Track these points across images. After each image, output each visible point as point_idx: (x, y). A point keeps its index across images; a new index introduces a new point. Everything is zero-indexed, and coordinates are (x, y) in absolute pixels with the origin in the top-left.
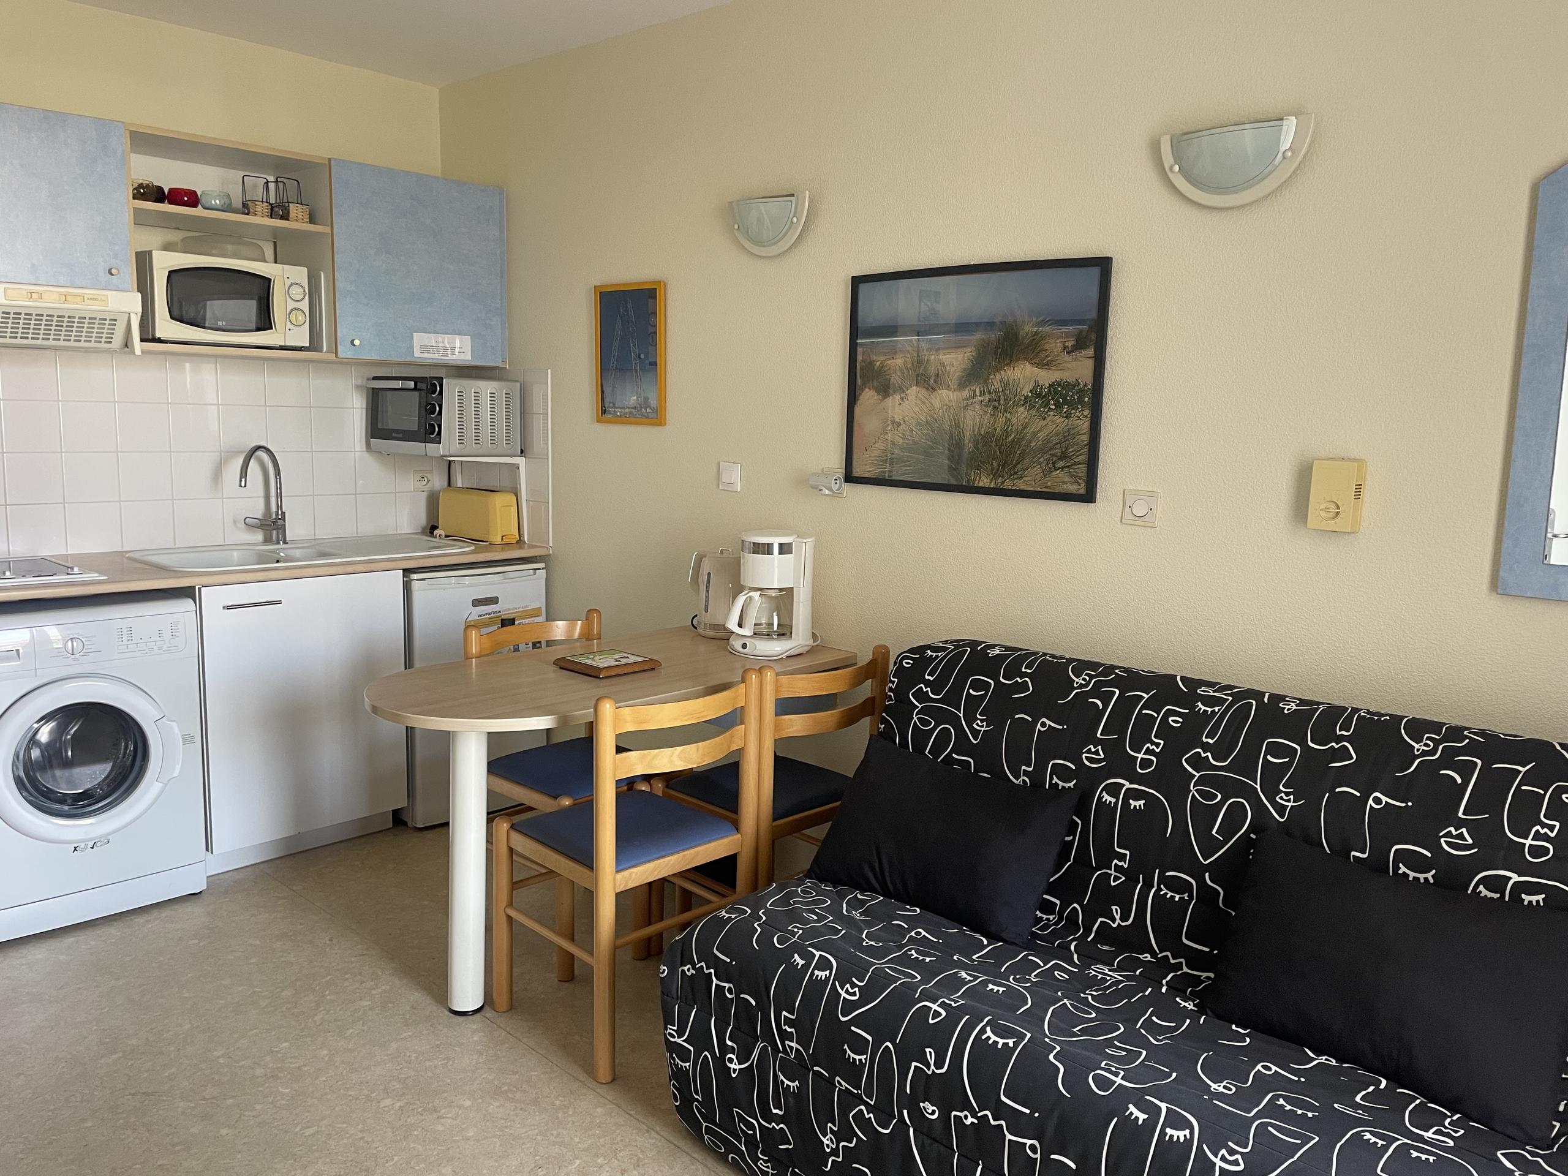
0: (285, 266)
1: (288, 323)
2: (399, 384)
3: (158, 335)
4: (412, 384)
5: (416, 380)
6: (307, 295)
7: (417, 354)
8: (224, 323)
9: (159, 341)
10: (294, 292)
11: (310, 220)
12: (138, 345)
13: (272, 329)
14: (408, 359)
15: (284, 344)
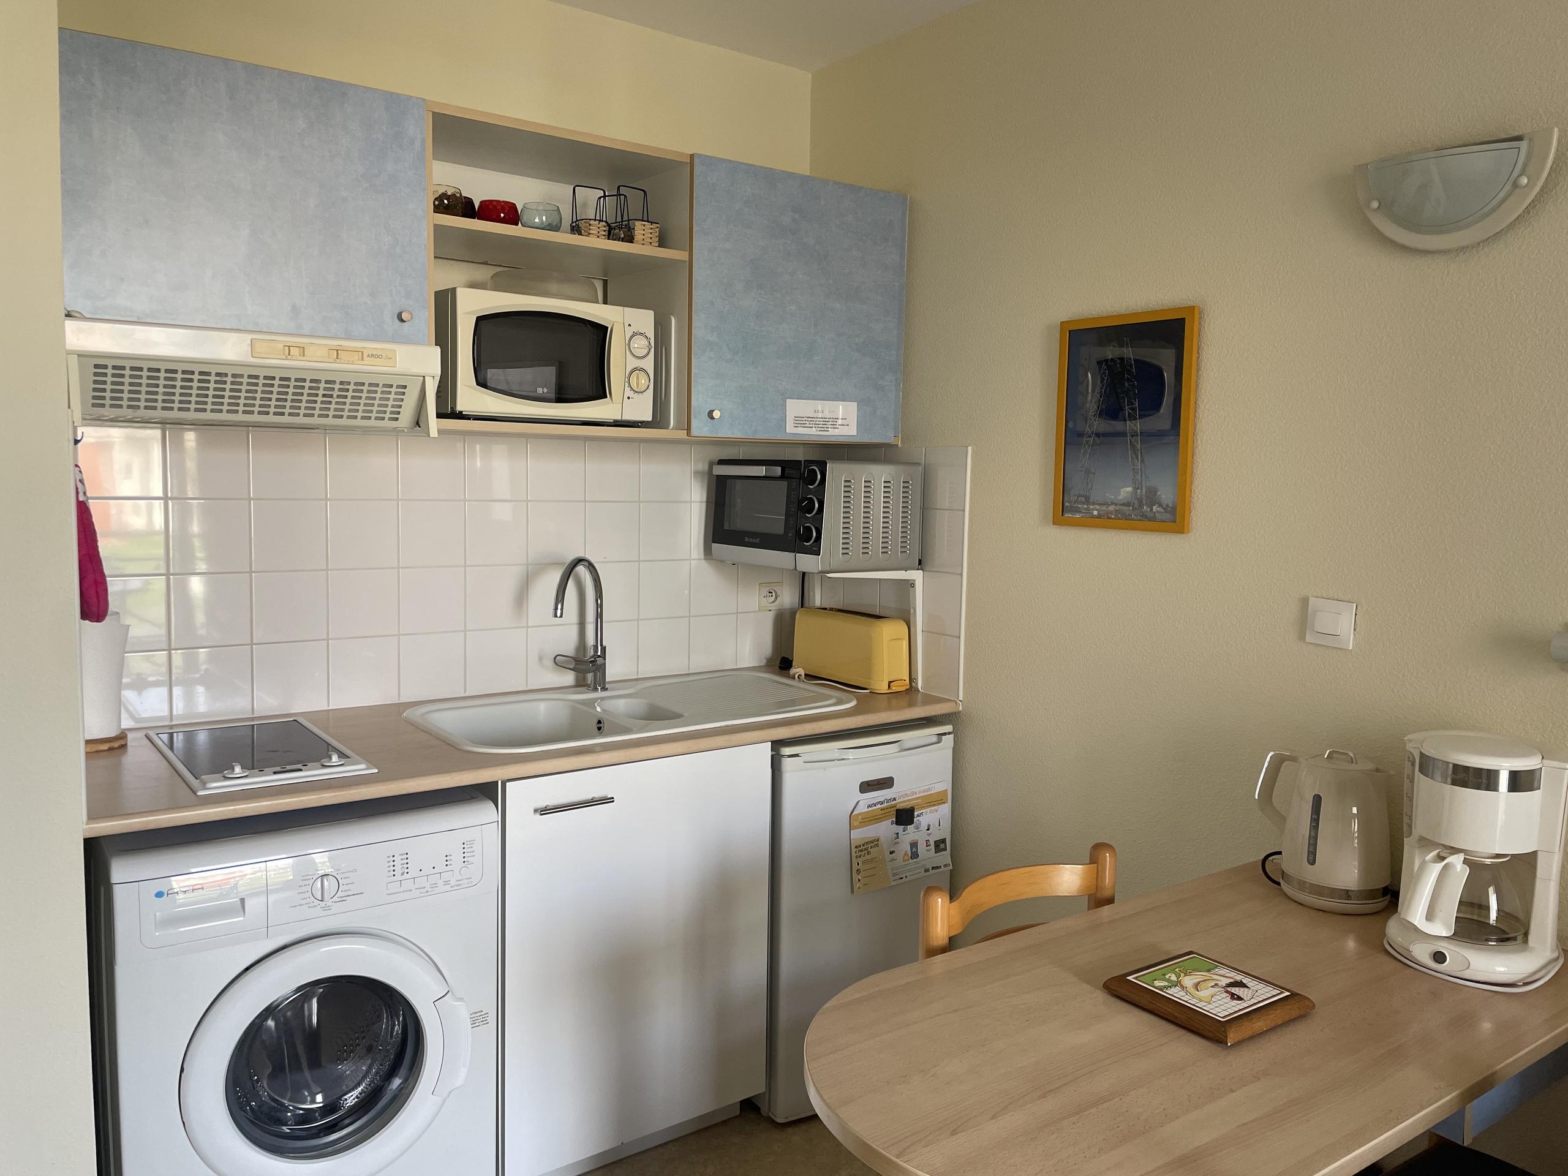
0: (626, 308)
1: (627, 389)
2: (761, 471)
3: (459, 408)
4: (778, 471)
5: (784, 464)
6: (653, 349)
7: (790, 429)
8: (545, 390)
9: (461, 416)
10: (636, 346)
11: (659, 244)
12: (434, 424)
13: (606, 397)
14: (780, 436)
15: (619, 418)
